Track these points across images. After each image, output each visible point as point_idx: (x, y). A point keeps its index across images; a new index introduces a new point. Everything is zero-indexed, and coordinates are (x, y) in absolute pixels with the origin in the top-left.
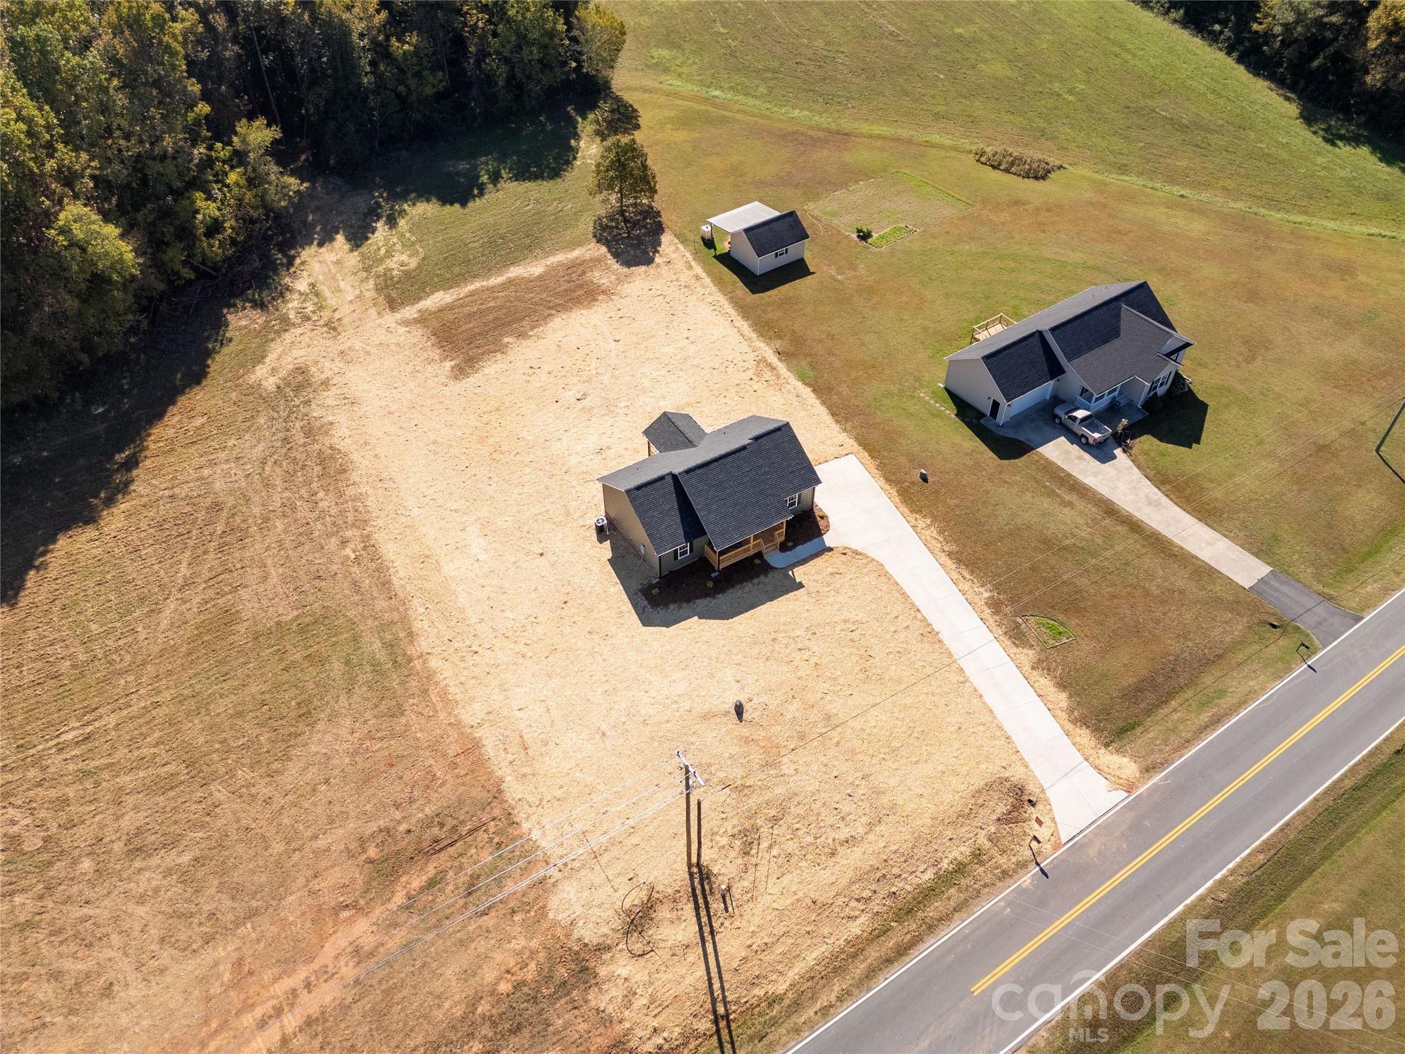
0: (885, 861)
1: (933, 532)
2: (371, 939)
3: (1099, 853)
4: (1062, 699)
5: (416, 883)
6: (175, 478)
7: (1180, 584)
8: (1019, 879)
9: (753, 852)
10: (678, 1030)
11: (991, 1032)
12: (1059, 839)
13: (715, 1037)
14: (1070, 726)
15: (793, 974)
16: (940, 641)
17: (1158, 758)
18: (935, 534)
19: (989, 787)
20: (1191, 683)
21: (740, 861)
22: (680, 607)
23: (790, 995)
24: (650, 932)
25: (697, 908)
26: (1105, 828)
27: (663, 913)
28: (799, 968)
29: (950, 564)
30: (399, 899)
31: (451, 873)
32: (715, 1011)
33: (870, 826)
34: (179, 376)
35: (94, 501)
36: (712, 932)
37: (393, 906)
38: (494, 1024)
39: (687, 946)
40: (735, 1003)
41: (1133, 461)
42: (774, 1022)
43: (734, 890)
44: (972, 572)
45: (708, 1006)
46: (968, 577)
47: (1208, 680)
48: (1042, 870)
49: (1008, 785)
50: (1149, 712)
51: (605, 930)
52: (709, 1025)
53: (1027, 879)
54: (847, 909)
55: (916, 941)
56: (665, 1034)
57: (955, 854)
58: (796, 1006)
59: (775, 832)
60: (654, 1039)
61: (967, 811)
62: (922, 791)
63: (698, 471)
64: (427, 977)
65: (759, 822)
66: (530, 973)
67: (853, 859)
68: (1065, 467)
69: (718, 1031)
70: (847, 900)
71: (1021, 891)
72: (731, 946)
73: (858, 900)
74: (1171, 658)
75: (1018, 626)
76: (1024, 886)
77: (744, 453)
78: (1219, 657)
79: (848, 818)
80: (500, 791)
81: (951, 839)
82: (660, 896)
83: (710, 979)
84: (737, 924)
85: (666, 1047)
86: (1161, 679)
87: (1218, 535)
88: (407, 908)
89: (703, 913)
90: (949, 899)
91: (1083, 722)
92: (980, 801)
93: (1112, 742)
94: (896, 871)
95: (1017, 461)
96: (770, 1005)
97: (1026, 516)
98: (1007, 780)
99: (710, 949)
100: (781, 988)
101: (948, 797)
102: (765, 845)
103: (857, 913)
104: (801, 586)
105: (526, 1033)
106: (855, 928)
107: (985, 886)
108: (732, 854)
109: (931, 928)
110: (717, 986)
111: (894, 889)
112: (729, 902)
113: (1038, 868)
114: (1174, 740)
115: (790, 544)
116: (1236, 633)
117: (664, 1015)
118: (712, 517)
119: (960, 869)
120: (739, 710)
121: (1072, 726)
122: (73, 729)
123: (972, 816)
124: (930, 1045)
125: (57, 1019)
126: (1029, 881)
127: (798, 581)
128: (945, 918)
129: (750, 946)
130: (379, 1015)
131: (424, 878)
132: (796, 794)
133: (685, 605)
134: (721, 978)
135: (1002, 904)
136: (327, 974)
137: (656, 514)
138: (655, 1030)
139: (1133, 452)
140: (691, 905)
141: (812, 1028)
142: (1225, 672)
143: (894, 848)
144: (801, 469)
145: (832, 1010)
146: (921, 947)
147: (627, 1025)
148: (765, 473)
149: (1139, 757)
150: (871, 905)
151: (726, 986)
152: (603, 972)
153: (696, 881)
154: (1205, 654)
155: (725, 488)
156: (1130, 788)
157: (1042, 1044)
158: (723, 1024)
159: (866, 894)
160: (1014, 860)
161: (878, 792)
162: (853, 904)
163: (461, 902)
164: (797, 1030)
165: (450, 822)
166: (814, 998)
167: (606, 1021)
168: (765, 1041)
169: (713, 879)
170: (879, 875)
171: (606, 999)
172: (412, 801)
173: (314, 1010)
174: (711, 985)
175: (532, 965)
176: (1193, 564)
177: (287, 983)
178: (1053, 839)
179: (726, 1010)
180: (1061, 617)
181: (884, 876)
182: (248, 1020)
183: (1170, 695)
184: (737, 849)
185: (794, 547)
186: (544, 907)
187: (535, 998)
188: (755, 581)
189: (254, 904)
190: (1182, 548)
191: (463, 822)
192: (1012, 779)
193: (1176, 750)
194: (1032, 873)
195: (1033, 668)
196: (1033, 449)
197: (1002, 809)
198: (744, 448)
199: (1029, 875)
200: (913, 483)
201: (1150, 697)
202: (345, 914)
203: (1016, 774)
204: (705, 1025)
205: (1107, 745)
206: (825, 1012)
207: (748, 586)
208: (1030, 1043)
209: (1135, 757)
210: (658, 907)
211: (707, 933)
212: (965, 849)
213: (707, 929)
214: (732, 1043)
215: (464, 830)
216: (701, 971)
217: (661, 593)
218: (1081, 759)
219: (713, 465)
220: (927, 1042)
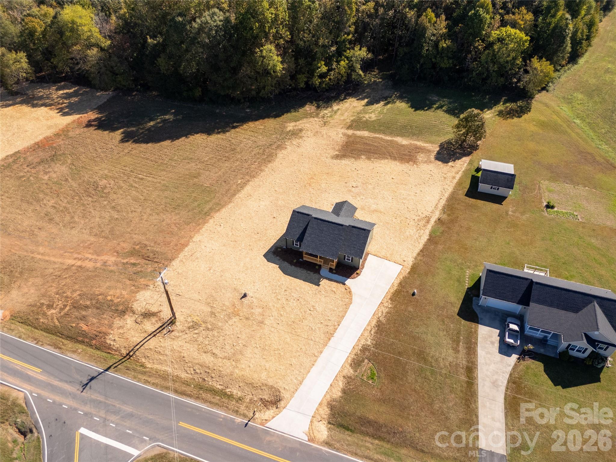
0: (214, 370)
1: (385, 310)
2: (110, 263)
3: (270, 441)
4: (337, 393)
5: (132, 261)
6: (237, 137)
7: (452, 416)
8: (238, 417)
9: (191, 330)
10: (118, 346)
11: (167, 436)
12: (266, 423)
13: (123, 358)
14: (325, 402)
15: (156, 366)
16: (330, 339)
17: (337, 445)
18: (384, 312)
19: (272, 387)
20: (397, 445)
21: (185, 328)
22: (279, 260)
23: (147, 369)
24: (146, 320)
25: (161, 327)
26: (283, 439)
27: (154, 319)
28: (159, 367)
29: (374, 323)
30: (125, 261)
31: (140, 266)
32: (130, 352)
33: (225, 358)
34: (275, 113)
35: (216, 130)
36: (155, 335)
37: (122, 261)
38: (97, 303)
39: (146, 332)
40: (136, 356)
41: (515, 364)
42: (134, 370)
43: (173, 332)
44: (376, 333)
45: (130, 349)
46: (372, 332)
47: (404, 451)
48: (247, 423)
49: (278, 393)
50: (362, 433)
51: (139, 309)
52: (125, 353)
53: (239, 420)
54: (188, 369)
55: (190, 396)
56: (115, 344)
57: (235, 392)
58: (144, 373)
59: (203, 332)
60: (112, 341)
61: (255, 385)
62: (251, 366)
63: (319, 221)
64: (104, 280)
65: (203, 325)
66: (116, 300)
67: (208, 359)
68: (479, 339)
69: (125, 357)
70: (191, 366)
71: (233, 421)
72: (153, 343)
73: (194, 370)
74: (400, 429)
75: (363, 361)
76: (236, 420)
77: (340, 227)
78: (423, 451)
79: (224, 349)
80: (173, 259)
81: (240, 386)
82: (159, 315)
83: (138, 344)
84: (161, 340)
85: (112, 346)
86: (384, 430)
87: (503, 420)
88: (124, 264)
89: (160, 329)
90: (213, 398)
91: (332, 407)
92: (262, 388)
93: (333, 424)
94: (213, 375)
95: (464, 321)
96: (141, 366)
97: (429, 337)
98: (279, 392)
99: (148, 338)
100: (149, 366)
101: (256, 376)
102: (196, 331)
103: (189, 372)
104: (319, 285)
105: (98, 311)
106: (183, 375)
107: (227, 407)
108: (186, 325)
109: (197, 398)
110: (138, 347)
111: (206, 379)
112: (168, 333)
113: (247, 422)
114: (353, 448)
115: (334, 271)
116: (445, 454)
117: (120, 339)
118: (309, 239)
119: (230, 397)
120: (245, 296)
121: (326, 404)
122: (143, 175)
123: (255, 388)
124: (151, 419)
125: (61, 225)
126: (239, 421)
127: (320, 283)
128: (205, 401)
129: (156, 348)
130: (89, 278)
131: (135, 262)
132: (222, 330)
133: (281, 260)
134: (141, 346)
135: (223, 416)
136: (96, 261)
137: (296, 224)
138: (114, 340)
139: (522, 362)
140: (161, 325)
141: (138, 381)
142: (415, 457)
143: (221, 369)
144: (359, 249)
145: (148, 384)
146: (189, 399)
147: (112, 332)
148: (341, 239)
149: (332, 438)
150: (196, 375)
151: (139, 350)
152: (126, 316)
153: (170, 321)
154: (417, 444)
155: (322, 233)
156: (311, 440)
157: (172, 456)
158: (128, 357)
159: (198, 371)
160: (245, 412)
161: (241, 353)
162: (192, 369)
163: (131, 273)
164: (135, 377)
165: (156, 256)
166: (150, 376)
167: (110, 326)
168: (127, 371)
169: (174, 325)
170: (207, 371)
171: (118, 322)
172: (159, 244)
173: (84, 265)
174: (137, 345)
175: (119, 300)
176: (471, 416)
177: (90, 256)
178: (264, 421)
179: (132, 355)
180: (382, 375)
181: (209, 373)
182: (76, 256)
183: (380, 438)
184: (189, 325)
185: (335, 273)
186: (139, 291)
187: (110, 306)
188: (309, 272)
189: (110, 236)
190: (477, 408)
191: (158, 258)
192: (281, 393)
193: (347, 451)
194: (244, 421)
195: (344, 377)
196: (478, 323)
197: (266, 397)
198: (342, 225)
199: (242, 420)
200: (407, 292)
201: (371, 430)
202: (115, 254)
203: (285, 394)
204: (124, 352)
205: (329, 423)
206: (146, 382)
207: (304, 271)
208: (169, 451)
209: (330, 436)
210: (155, 317)
211: (153, 334)
212: (240, 394)
213: (155, 333)
214: (122, 363)
215: (156, 260)
216: (139, 340)
217: (280, 251)
218: (312, 414)
219: (326, 223)
220: (151, 417)
